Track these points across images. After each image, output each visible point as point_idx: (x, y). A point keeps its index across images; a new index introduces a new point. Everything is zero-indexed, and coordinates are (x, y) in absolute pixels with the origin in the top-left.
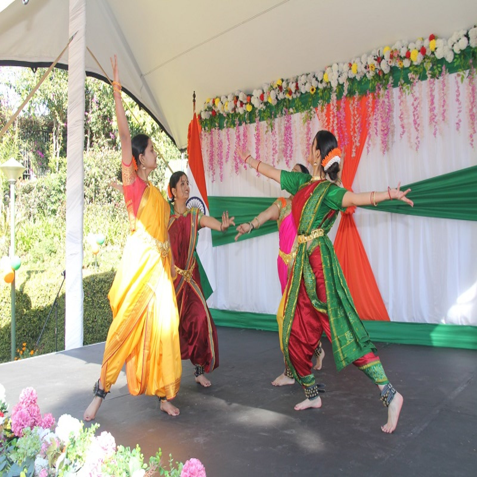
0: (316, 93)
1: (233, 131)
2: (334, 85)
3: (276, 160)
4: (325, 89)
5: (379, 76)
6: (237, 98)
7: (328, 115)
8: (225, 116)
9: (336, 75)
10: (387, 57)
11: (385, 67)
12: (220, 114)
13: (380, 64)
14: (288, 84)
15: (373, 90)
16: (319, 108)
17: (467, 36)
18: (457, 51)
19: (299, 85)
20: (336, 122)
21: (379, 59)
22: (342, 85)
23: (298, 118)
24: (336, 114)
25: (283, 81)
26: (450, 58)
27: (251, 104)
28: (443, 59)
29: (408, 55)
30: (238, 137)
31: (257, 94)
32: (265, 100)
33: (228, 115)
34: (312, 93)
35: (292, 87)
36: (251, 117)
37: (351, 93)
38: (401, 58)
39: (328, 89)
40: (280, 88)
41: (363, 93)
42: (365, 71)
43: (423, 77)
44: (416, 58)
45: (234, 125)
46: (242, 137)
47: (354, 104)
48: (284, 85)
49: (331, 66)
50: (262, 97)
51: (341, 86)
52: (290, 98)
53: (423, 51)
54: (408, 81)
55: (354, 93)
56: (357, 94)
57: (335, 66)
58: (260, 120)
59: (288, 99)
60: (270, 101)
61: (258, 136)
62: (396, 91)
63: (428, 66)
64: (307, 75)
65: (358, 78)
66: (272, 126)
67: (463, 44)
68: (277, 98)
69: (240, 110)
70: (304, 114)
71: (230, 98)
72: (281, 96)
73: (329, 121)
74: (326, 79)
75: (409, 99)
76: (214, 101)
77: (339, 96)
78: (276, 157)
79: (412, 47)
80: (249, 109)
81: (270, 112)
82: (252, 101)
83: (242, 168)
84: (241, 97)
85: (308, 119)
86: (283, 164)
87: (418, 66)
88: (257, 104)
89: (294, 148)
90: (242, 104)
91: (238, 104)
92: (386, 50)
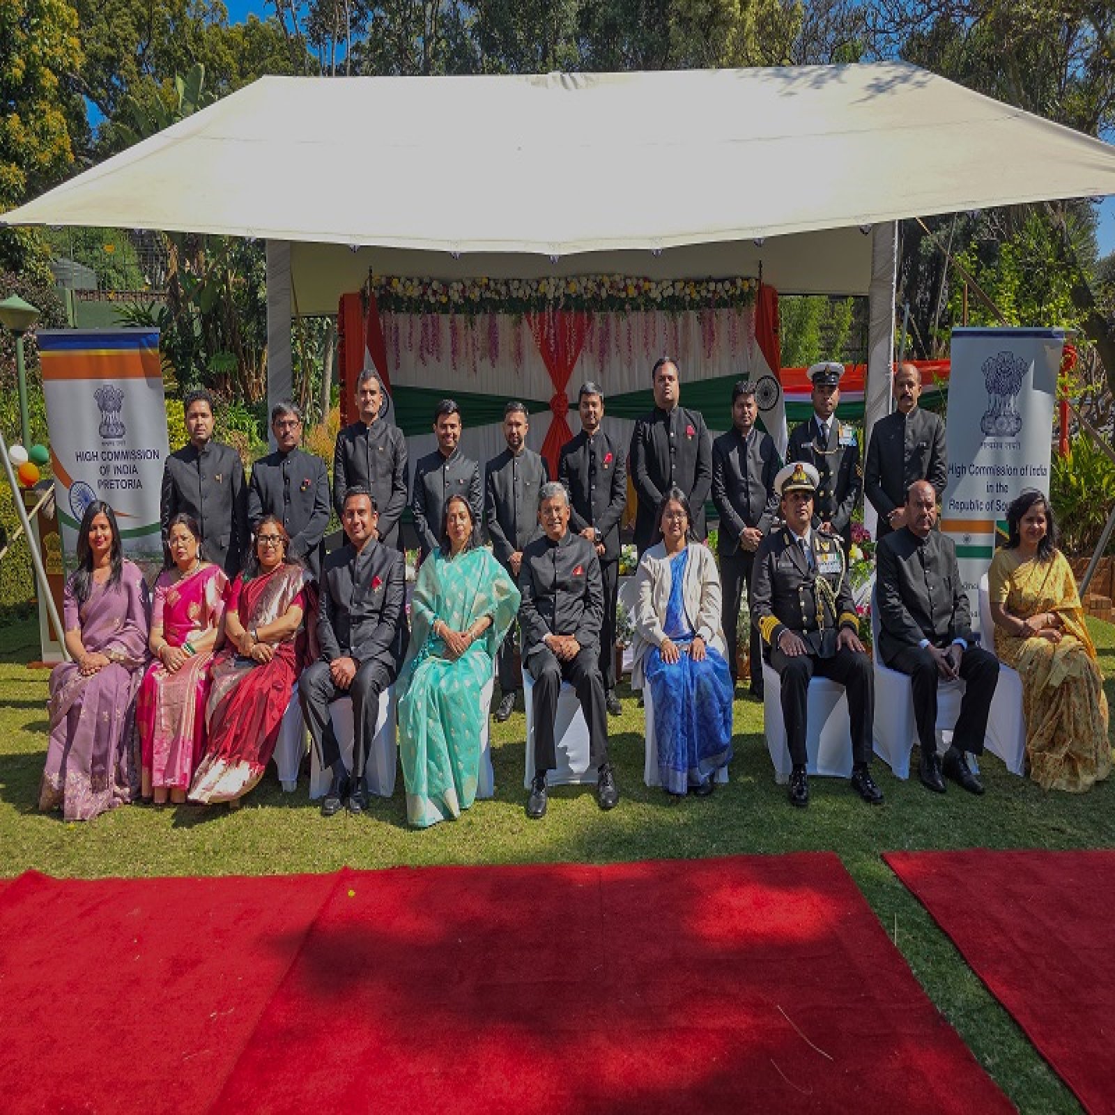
0: (529, 300)
1: (417, 319)
2: (550, 297)
3: (478, 358)
4: (538, 298)
5: (595, 298)
6: (430, 284)
7: (541, 323)
8: (405, 299)
9: (553, 289)
10: (607, 285)
11: (604, 294)
12: (397, 297)
13: (599, 289)
14: (496, 284)
15: (589, 310)
16: (532, 315)
17: (673, 285)
18: (665, 295)
19: (511, 288)
20: (552, 331)
21: (600, 285)
22: (558, 299)
23: (504, 320)
24: (551, 324)
25: (489, 280)
26: (659, 300)
27: (447, 295)
28: (654, 300)
29: (625, 289)
30: (425, 325)
31: (457, 286)
32: (467, 294)
33: (410, 298)
34: (525, 299)
35: (503, 290)
36: (445, 308)
37: (567, 308)
38: (619, 290)
39: (543, 299)
40: (487, 287)
41: (580, 309)
42: (583, 291)
43: (637, 308)
44: (633, 292)
45: (420, 312)
46: (430, 329)
47: (570, 320)
48: (492, 284)
49: (547, 279)
50: (463, 291)
52: (497, 298)
53: (637, 287)
54: (622, 308)
55: (570, 309)
56: (573, 311)
57: (552, 281)
58: (456, 312)
59: (495, 300)
60: (472, 297)
61: (454, 330)
62: (612, 314)
63: (641, 300)
64: (520, 281)
65: (574, 296)
66: (472, 324)
67: (670, 292)
68: (481, 295)
69: (432, 301)
70: (514, 317)
71: (416, 282)
72: (488, 294)
73: (542, 329)
74: (542, 289)
75: (623, 324)
76: (389, 280)
77: (555, 308)
78: (478, 354)
79: (629, 282)
80: (444, 300)
81: (470, 308)
82: (451, 292)
83: (431, 359)
84: (435, 285)
85: (518, 323)
86: (487, 362)
87: (633, 299)
88: (455, 297)
89: (500, 348)
90: (435, 293)
91: (429, 292)
92: (606, 279)
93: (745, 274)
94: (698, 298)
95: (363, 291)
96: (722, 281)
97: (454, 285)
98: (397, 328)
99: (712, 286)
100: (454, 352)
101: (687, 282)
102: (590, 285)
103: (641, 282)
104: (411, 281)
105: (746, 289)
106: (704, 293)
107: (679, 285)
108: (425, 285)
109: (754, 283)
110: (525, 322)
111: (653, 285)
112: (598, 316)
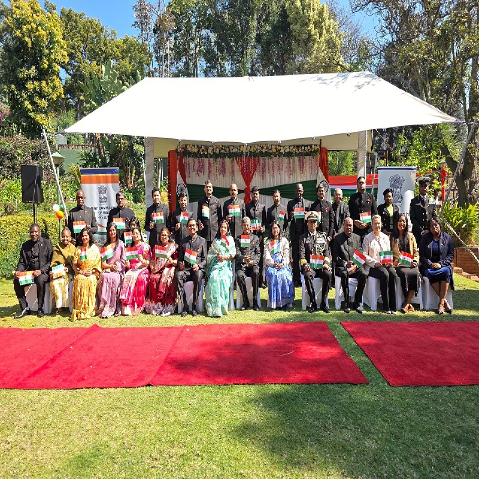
0: (236, 153)
1: (196, 160)
2: (244, 152)
4: (240, 153)
5: (261, 152)
6: (201, 147)
7: (241, 161)
8: (192, 152)
9: (245, 149)
10: (265, 148)
11: (264, 151)
12: (189, 152)
14: (225, 148)
15: (258, 157)
16: (238, 159)
17: (289, 148)
18: (286, 151)
19: (230, 149)
20: (245, 165)
21: (262, 148)
23: (227, 160)
24: (245, 162)
26: (284, 153)
28: (282, 153)
29: (272, 149)
30: (199, 162)
31: (211, 148)
35: (227, 149)
36: (206, 156)
37: (250, 156)
38: (269, 150)
39: (242, 153)
40: (222, 149)
41: (255, 156)
42: (256, 150)
43: (276, 156)
44: (274, 150)
45: (197, 157)
46: (201, 164)
48: (223, 147)
49: (243, 146)
50: (213, 150)
51: (247, 153)
53: (276, 149)
54: (270, 156)
56: (252, 157)
57: (245, 146)
58: (210, 158)
59: (224, 153)
60: (216, 152)
61: (209, 164)
62: (267, 158)
63: (277, 153)
64: (233, 146)
65: (253, 152)
66: (216, 162)
67: (288, 150)
68: (219, 151)
69: (202, 153)
70: (231, 159)
71: (196, 147)
72: (222, 151)
73: (241, 163)
74: (241, 149)
75: (271, 162)
76: (186, 146)
77: (246, 156)
78: (218, 173)
79: (273, 147)
80: (206, 153)
81: (215, 156)
82: (208, 150)
83: (201, 174)
84: (203, 148)
85: (232, 162)
86: (221, 176)
87: (274, 153)
88: (210, 152)
89: (226, 170)
90: (203, 151)
91: (201, 150)
92: (264, 146)
93: (315, 143)
94: (298, 152)
95: (177, 150)
96: (307, 146)
97: (210, 148)
98: (189, 163)
99: (303, 148)
100: (209, 172)
101: (294, 146)
102: (259, 148)
103: (277, 147)
104: (194, 146)
105: (316, 149)
106: (300, 150)
107: (291, 148)
108: (199, 148)
109: (318, 147)
110: (235, 161)
111: (282, 148)
112: (261, 159)
